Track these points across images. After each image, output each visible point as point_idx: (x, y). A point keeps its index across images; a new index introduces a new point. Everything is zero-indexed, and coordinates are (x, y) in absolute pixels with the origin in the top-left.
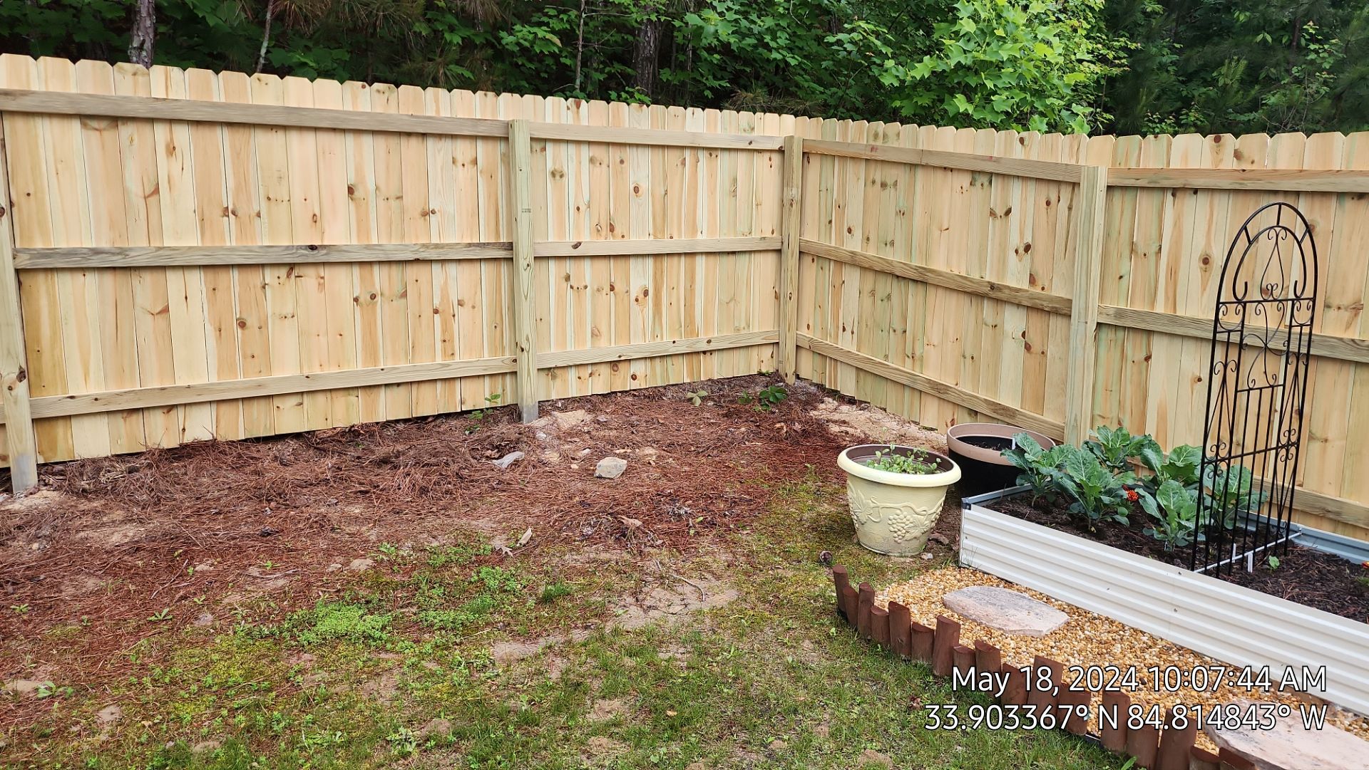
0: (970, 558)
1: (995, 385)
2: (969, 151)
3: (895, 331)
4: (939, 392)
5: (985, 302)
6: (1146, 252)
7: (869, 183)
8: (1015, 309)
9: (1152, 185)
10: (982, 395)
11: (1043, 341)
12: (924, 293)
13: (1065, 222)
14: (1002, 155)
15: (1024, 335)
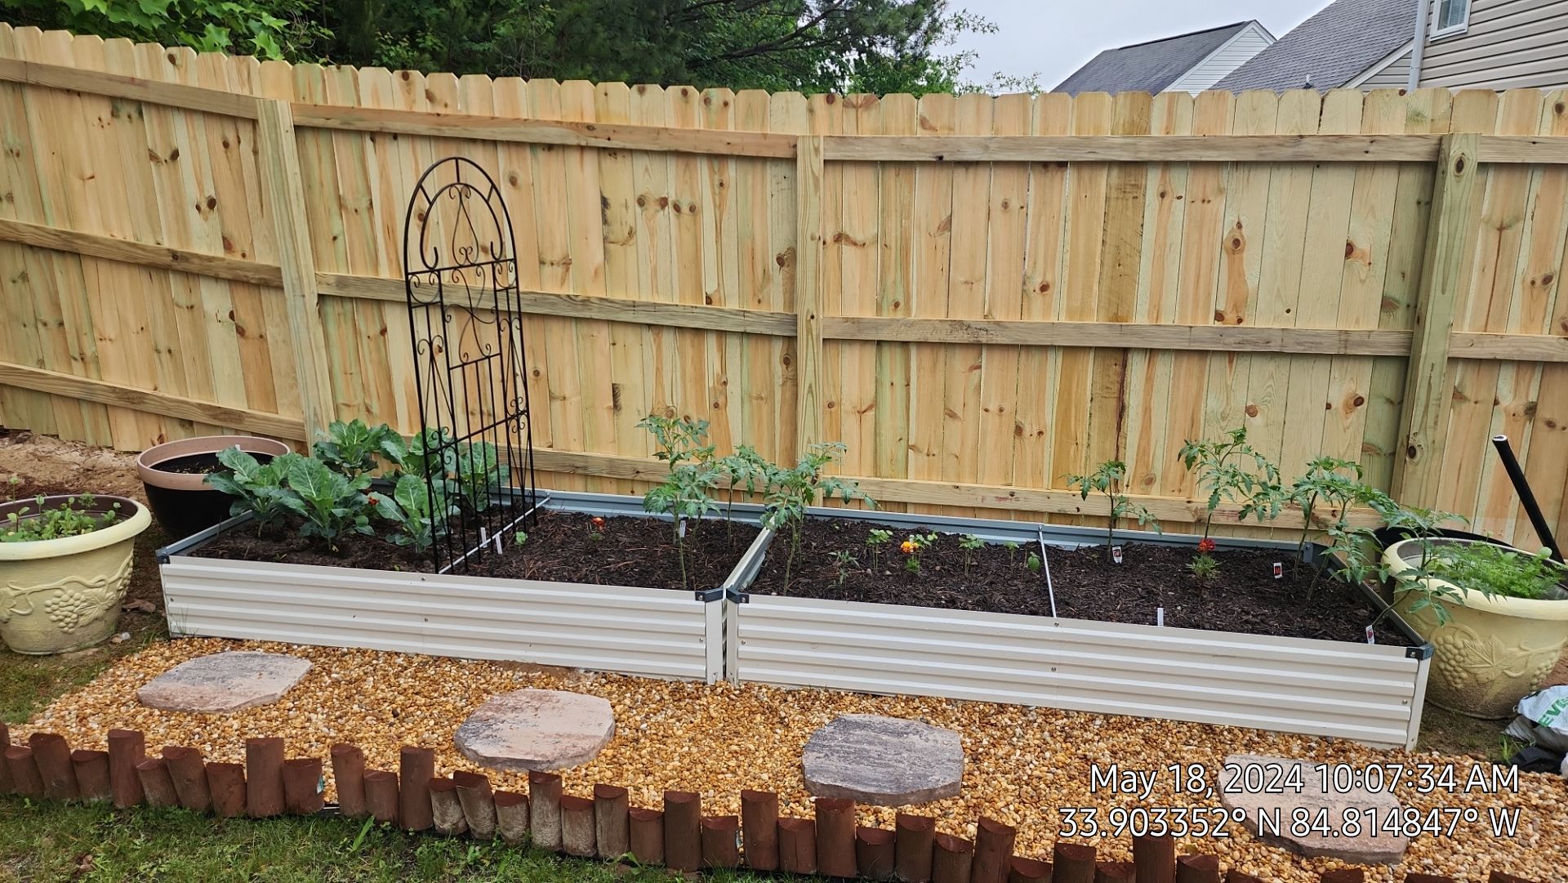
0: (181, 624)
1: (207, 382)
2: (99, 68)
3: (45, 324)
4: (132, 402)
5: (171, 276)
6: (357, 207)
8: (213, 284)
9: (345, 127)
10: (195, 399)
11: (258, 322)
12: (79, 268)
13: (253, 169)
14: (148, 77)
15: (232, 315)
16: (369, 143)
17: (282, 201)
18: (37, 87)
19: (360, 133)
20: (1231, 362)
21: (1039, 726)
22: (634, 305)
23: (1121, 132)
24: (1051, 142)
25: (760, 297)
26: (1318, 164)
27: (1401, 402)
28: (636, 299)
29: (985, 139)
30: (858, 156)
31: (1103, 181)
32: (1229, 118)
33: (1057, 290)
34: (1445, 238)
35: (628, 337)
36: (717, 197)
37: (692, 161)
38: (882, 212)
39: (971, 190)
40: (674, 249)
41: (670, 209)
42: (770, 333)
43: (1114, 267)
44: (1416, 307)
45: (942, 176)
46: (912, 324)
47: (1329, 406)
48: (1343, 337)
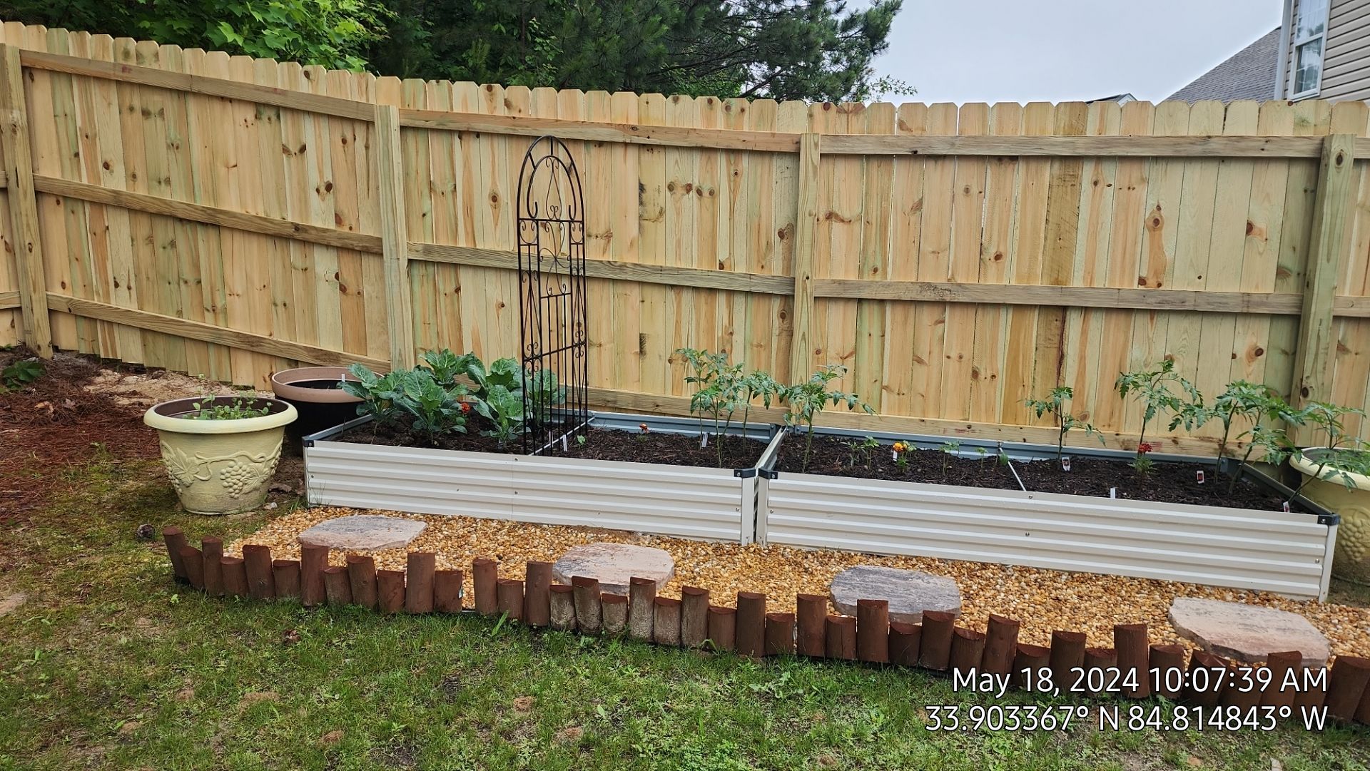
0: (319, 497)
1: (313, 331)
2: (249, 81)
3: (186, 282)
4: (252, 345)
5: (291, 244)
6: (444, 191)
7: (125, 110)
8: (324, 250)
9: (440, 127)
10: (301, 343)
11: (358, 281)
12: (218, 237)
13: (364, 160)
14: (287, 88)
15: (337, 276)
16: (457, 140)
17: (388, 184)
18: (198, 94)
19: (451, 132)
20: (1152, 319)
21: (1016, 578)
22: (661, 269)
23: (1061, 133)
24: (1006, 140)
25: (764, 263)
26: (1223, 159)
27: (1294, 353)
28: (663, 265)
29: (952, 137)
30: (848, 151)
31: (1048, 172)
32: (1150, 122)
33: (1008, 259)
34: (1329, 217)
35: (655, 295)
36: (732, 184)
37: (713, 156)
38: (866, 196)
39: (938, 180)
40: (695, 226)
41: (693, 193)
42: (771, 292)
43: (1056, 240)
44: (1305, 274)
45: (916, 167)
46: (889, 285)
47: (1234, 356)
48: (1246, 298)
